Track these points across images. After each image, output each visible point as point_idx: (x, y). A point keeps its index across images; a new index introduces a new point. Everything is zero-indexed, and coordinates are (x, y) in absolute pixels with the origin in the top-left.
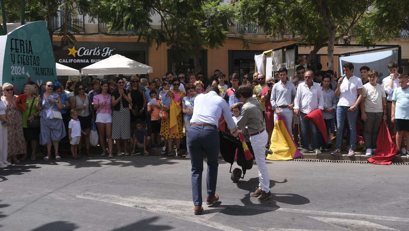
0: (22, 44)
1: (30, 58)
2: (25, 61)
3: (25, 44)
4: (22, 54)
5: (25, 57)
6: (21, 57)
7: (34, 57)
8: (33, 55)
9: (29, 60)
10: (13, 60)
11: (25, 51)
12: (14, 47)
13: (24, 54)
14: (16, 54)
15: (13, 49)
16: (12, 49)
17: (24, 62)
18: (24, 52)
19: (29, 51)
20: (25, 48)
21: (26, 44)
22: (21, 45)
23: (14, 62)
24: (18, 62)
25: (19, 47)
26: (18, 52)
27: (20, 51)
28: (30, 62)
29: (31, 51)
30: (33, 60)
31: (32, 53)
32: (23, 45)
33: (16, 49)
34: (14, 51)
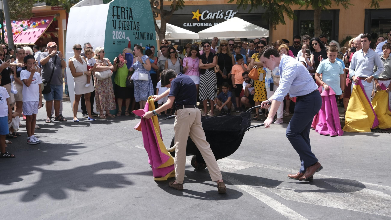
0: (123, 10)
1: (130, 23)
2: (126, 26)
3: (125, 10)
4: (123, 20)
5: (126, 23)
6: (122, 23)
7: (134, 22)
8: (133, 21)
9: (129, 25)
10: (115, 26)
11: (126, 17)
12: (115, 14)
13: (125, 20)
14: (118, 20)
15: (115, 16)
16: (113, 16)
17: (124, 28)
18: (125, 19)
19: (130, 17)
20: (126, 14)
21: (127, 11)
22: (122, 12)
23: (115, 27)
24: (119, 28)
25: (120, 14)
26: (119, 18)
27: (121, 17)
28: (130, 27)
29: (132, 17)
30: (133, 26)
31: (133, 19)
32: (124, 12)
33: (118, 16)
34: (115, 18)
